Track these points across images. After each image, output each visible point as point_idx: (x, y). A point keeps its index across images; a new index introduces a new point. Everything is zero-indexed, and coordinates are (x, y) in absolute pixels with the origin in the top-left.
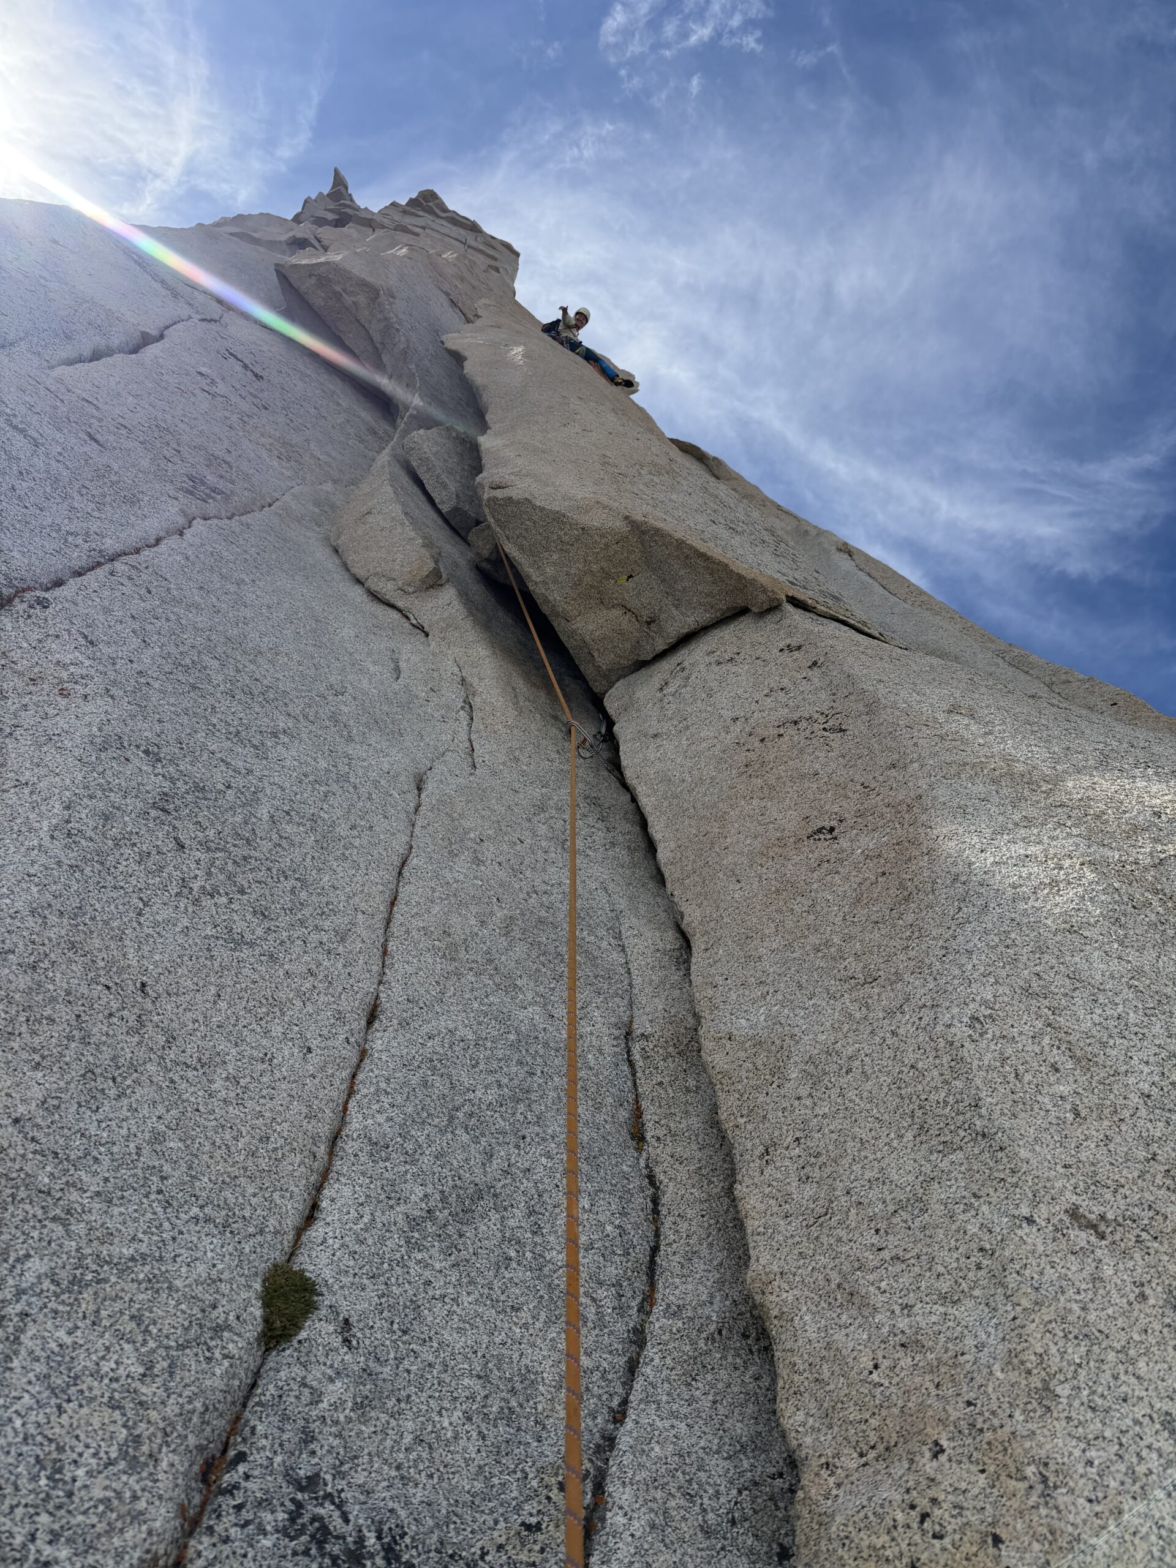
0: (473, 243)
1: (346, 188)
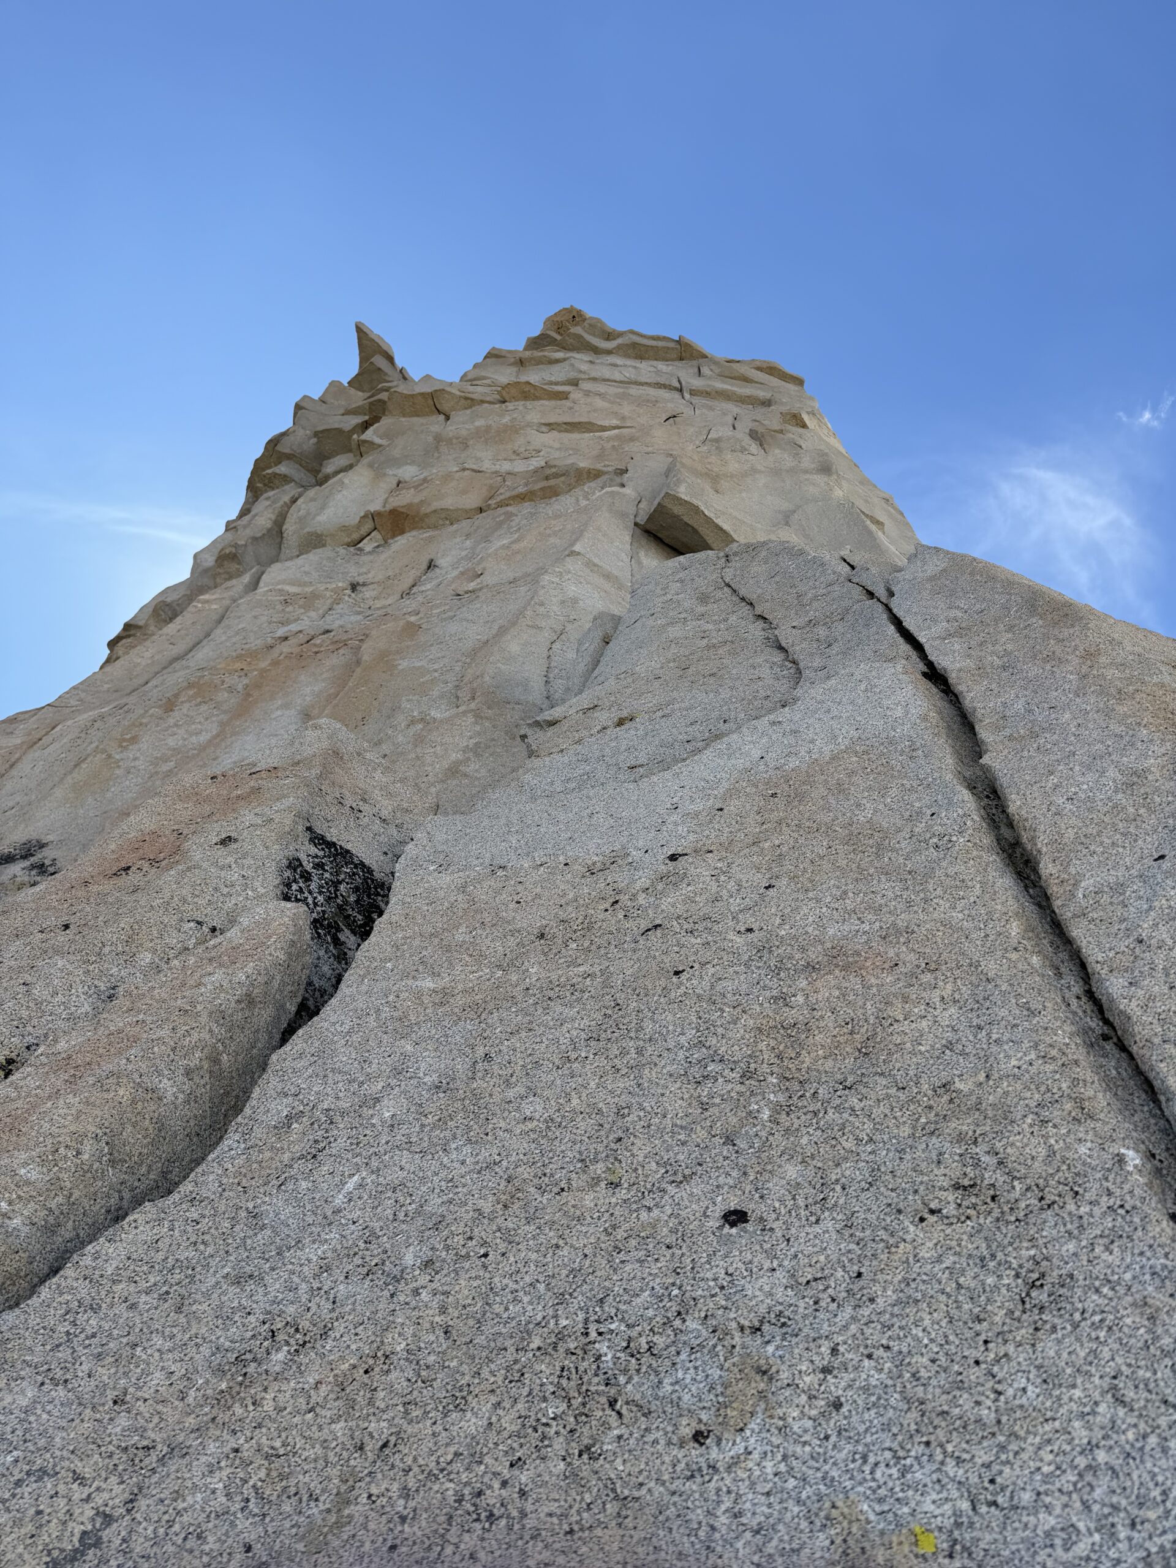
0: (697, 383)
1: (390, 359)
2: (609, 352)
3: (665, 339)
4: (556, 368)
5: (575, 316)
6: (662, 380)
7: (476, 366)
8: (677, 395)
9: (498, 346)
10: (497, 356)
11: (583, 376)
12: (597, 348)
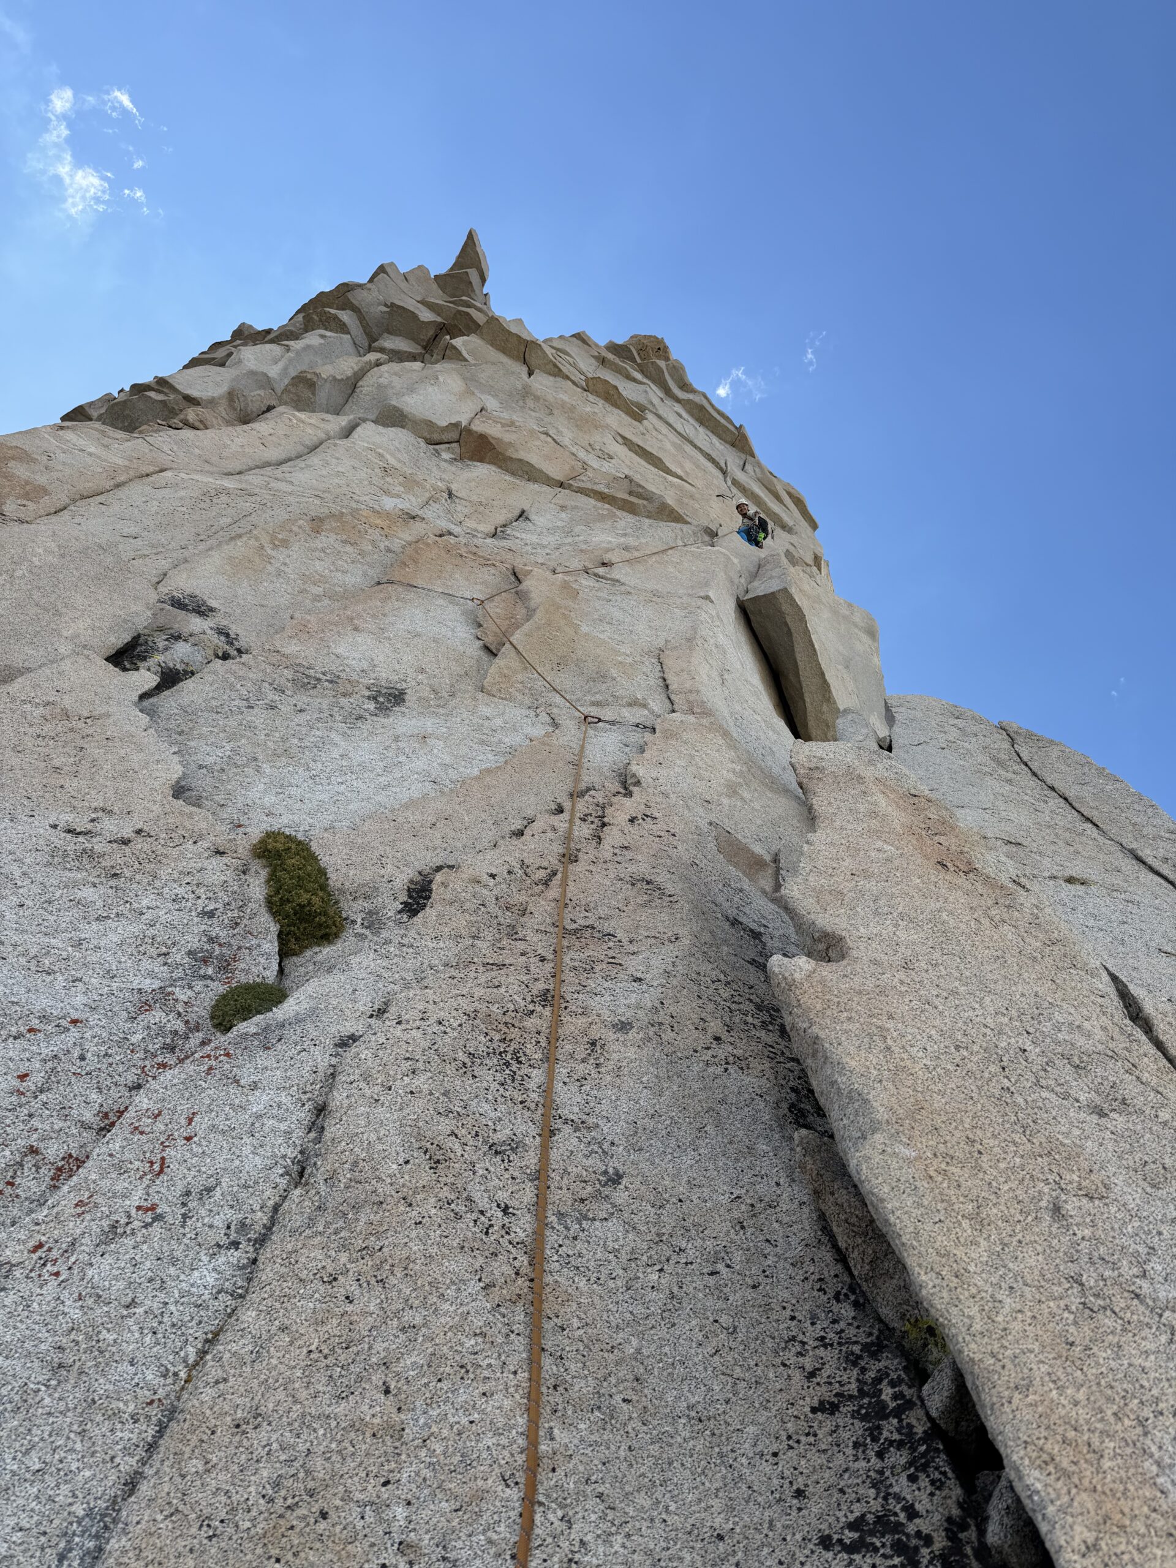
2: (678, 400)
3: (727, 419)
4: (631, 385)
5: (660, 349)
6: (714, 455)
7: (561, 337)
8: (721, 476)
9: (588, 333)
10: (584, 341)
11: (651, 408)
12: (670, 389)
